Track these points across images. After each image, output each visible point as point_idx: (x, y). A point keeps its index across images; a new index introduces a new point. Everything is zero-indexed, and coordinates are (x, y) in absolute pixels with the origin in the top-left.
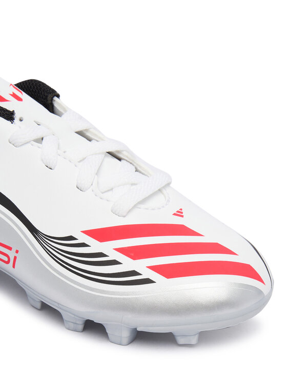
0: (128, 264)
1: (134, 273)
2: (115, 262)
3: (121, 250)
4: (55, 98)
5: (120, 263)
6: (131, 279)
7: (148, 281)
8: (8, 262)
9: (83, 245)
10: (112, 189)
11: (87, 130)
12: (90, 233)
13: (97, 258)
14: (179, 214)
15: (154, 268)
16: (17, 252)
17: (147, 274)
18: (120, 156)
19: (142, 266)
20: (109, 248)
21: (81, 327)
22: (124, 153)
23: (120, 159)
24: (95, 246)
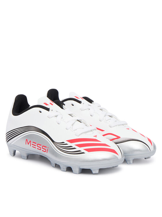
0: (78, 149)
1: (80, 151)
2: (75, 148)
3: (77, 145)
4: (63, 105)
5: (76, 148)
6: (79, 152)
7: (83, 153)
8: (45, 152)
9: (66, 144)
10: (76, 130)
11: (72, 114)
12: (69, 141)
13: (70, 148)
14: (96, 136)
15: (85, 150)
16: (48, 148)
17: (83, 151)
18: (81, 121)
19: (82, 149)
20: (73, 145)
21: (66, 170)
22: (82, 120)
23: (81, 122)
24: (70, 144)
